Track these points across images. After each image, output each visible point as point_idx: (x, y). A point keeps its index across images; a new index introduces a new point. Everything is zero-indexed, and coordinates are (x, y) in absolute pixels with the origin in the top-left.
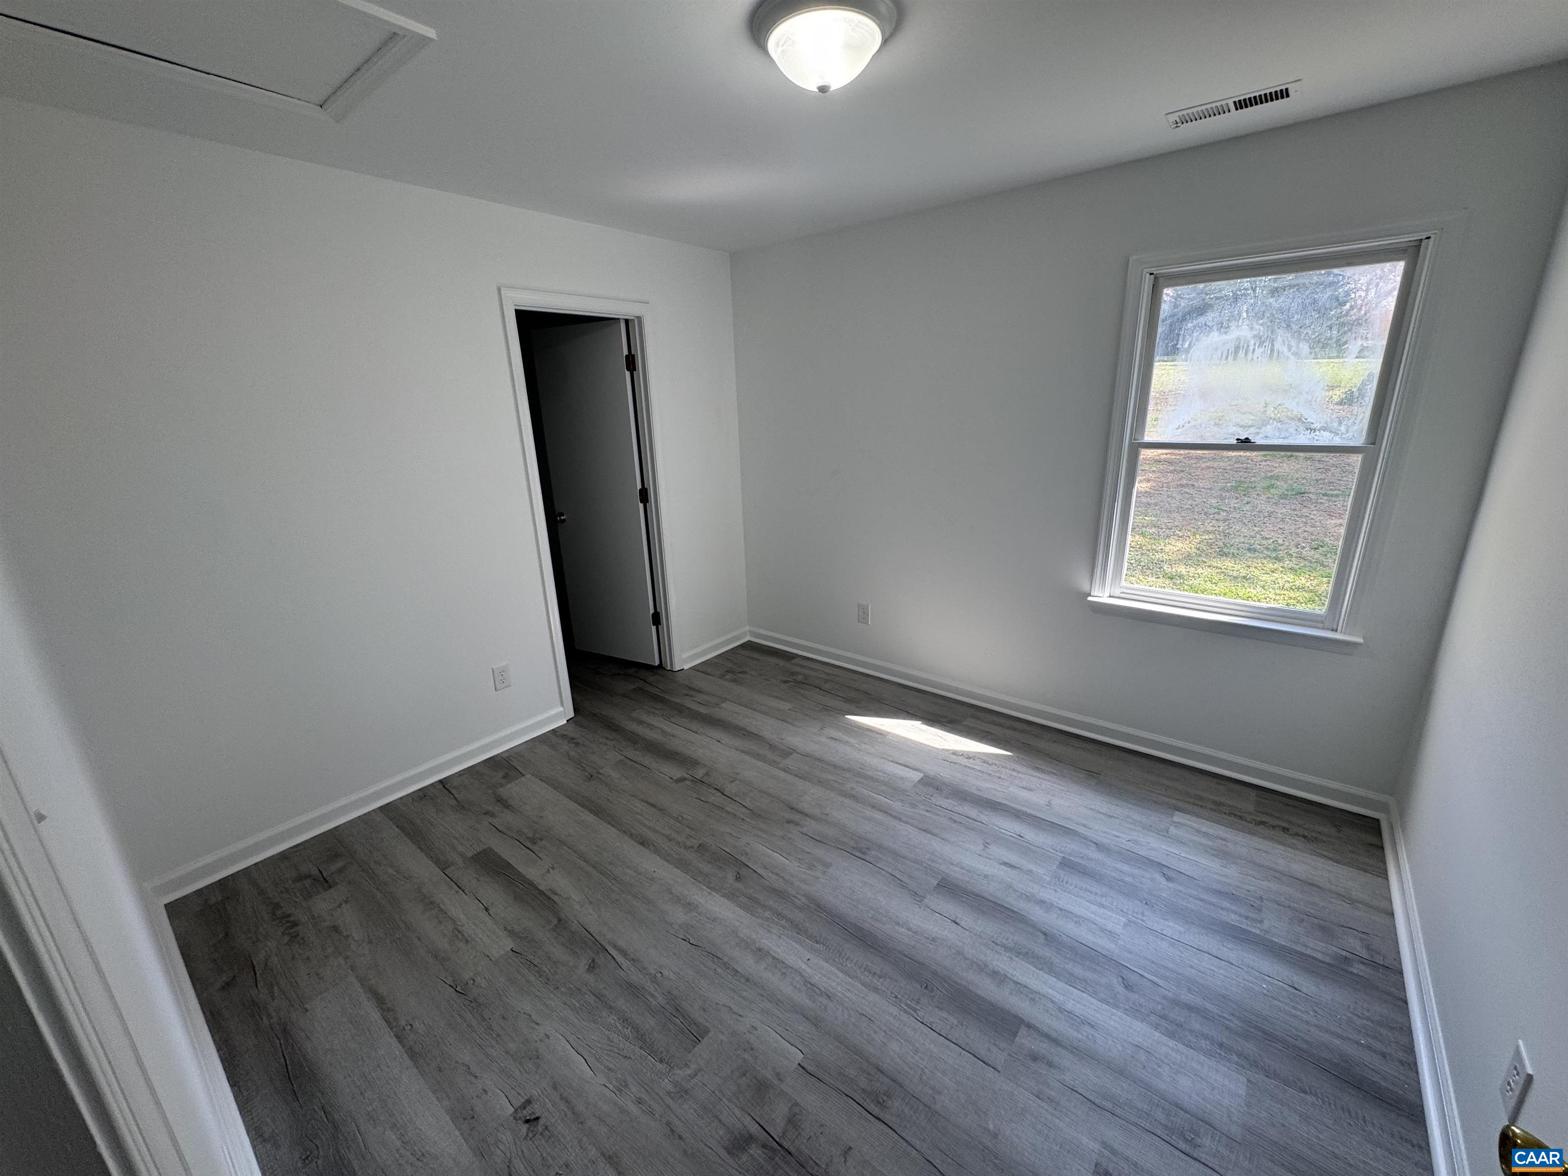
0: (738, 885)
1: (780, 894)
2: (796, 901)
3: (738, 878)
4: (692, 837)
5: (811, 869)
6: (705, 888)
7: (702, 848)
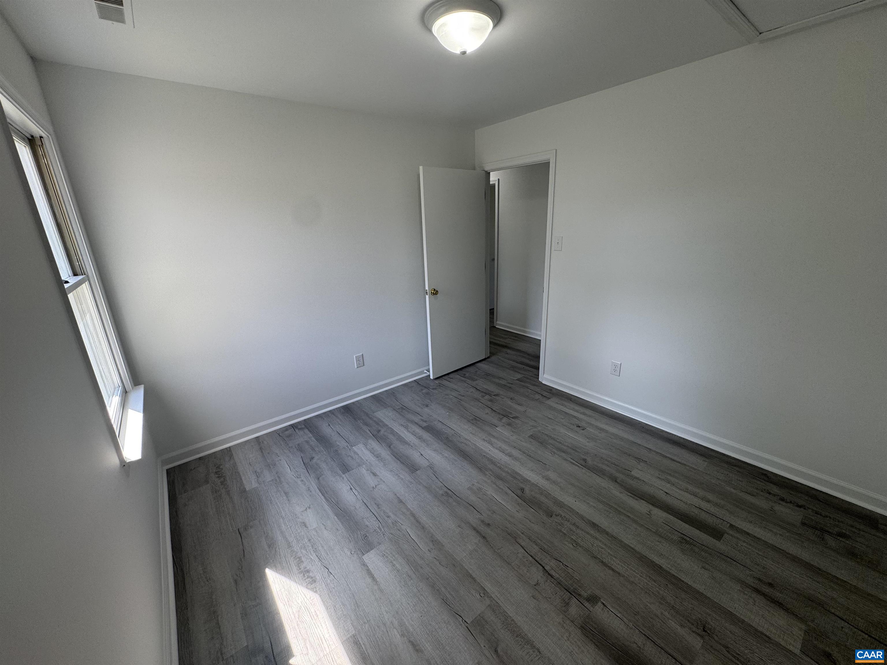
0: (522, 486)
1: (499, 477)
2: (491, 473)
3: (522, 490)
4: (559, 524)
5: (480, 488)
6: (541, 487)
7: (550, 514)
